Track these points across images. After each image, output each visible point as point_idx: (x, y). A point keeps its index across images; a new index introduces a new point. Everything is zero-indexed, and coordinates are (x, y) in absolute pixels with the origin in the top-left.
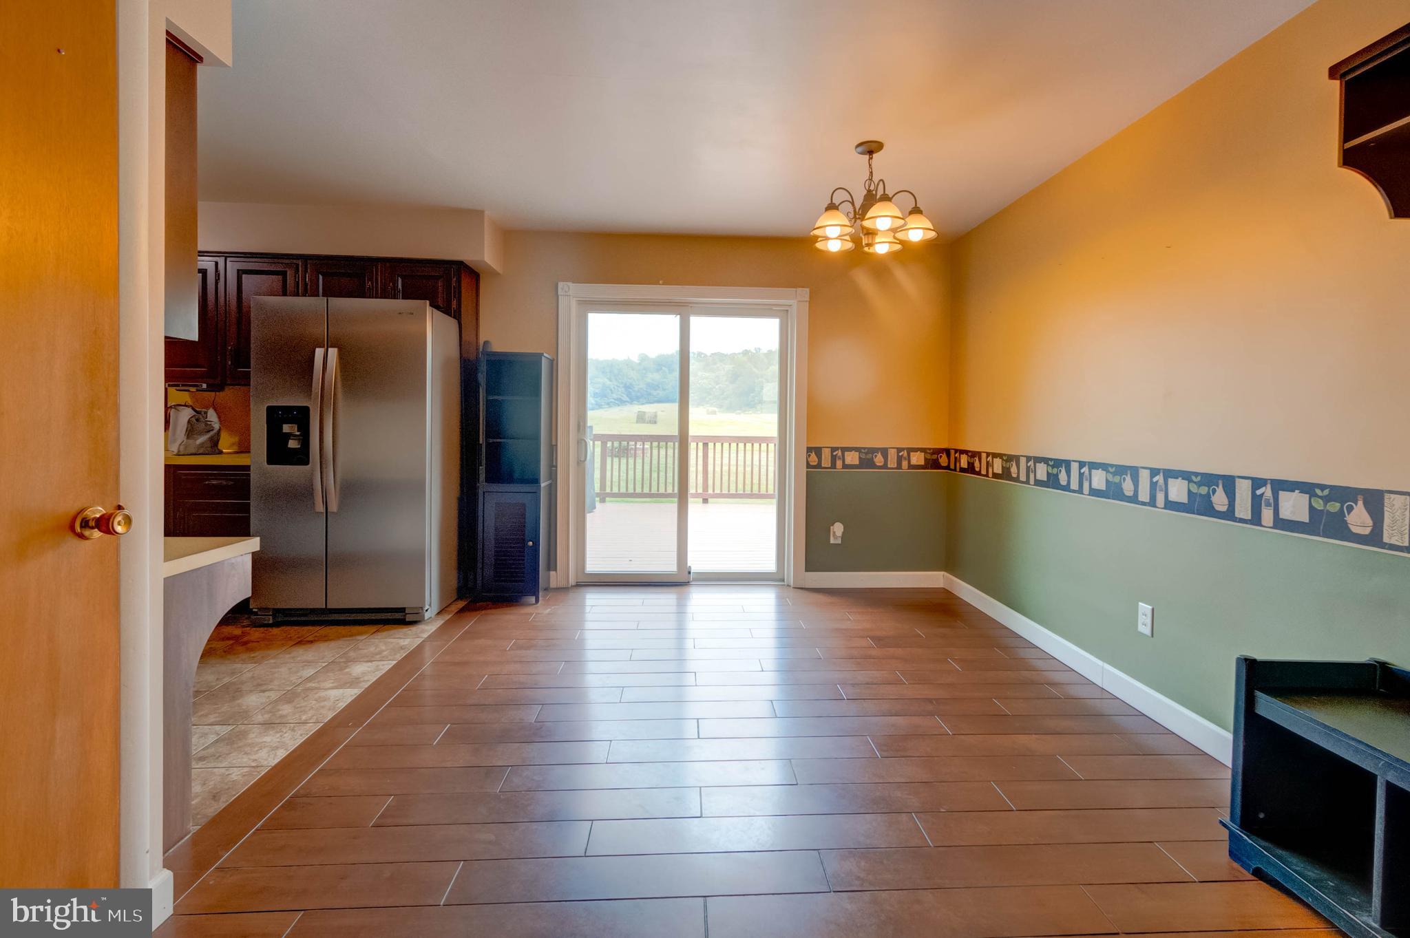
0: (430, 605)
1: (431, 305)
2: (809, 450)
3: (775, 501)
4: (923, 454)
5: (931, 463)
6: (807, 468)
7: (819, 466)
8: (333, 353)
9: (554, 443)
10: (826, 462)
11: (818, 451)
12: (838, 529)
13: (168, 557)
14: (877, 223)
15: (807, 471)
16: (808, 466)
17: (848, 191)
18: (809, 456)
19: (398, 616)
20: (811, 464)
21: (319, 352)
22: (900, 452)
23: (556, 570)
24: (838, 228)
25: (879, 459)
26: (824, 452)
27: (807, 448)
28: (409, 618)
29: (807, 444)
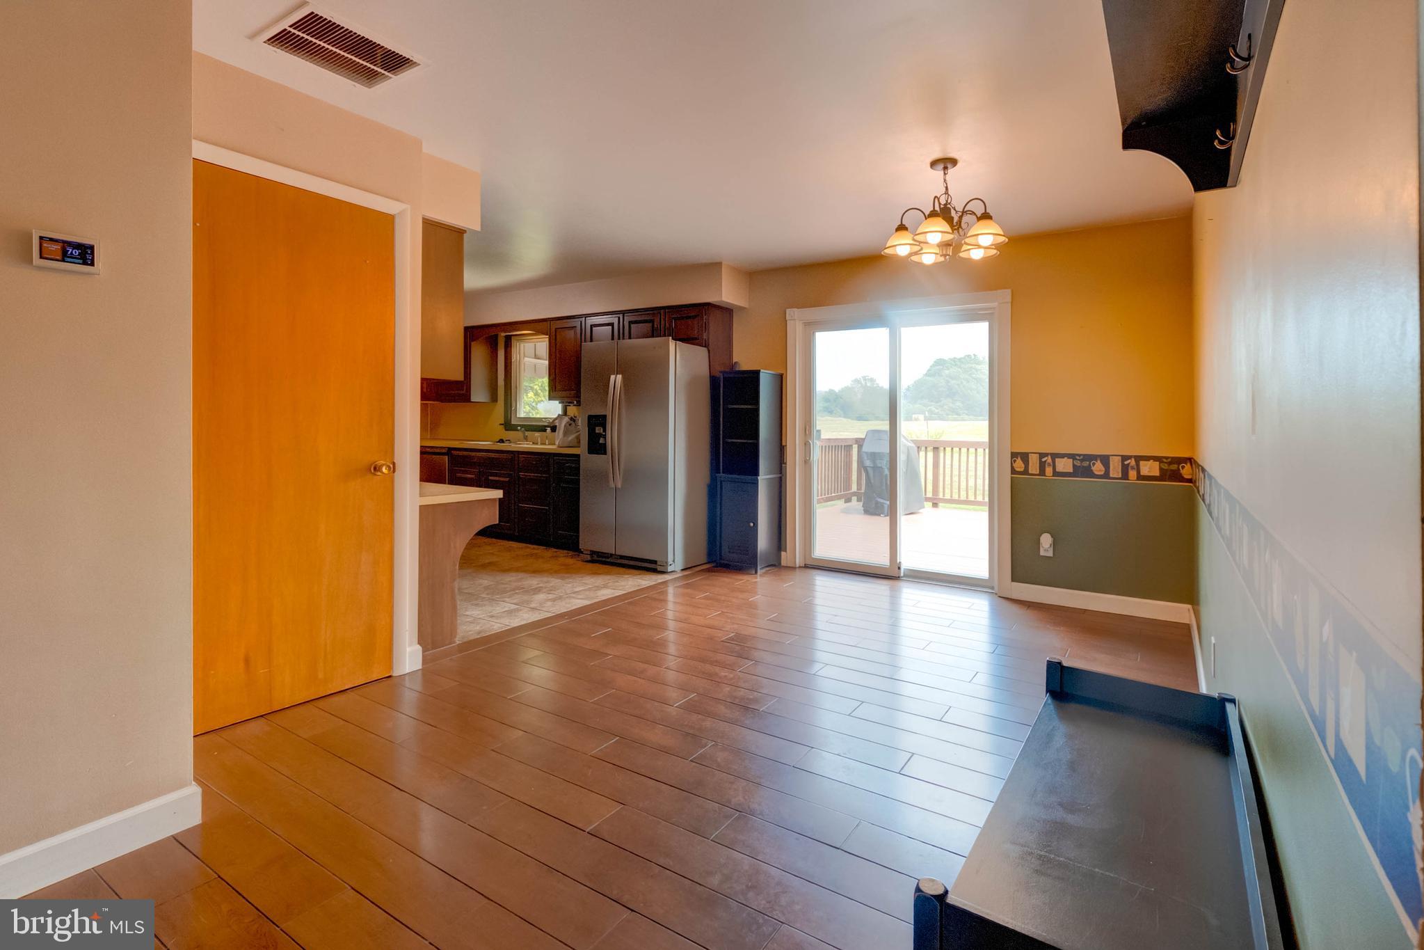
0: (674, 561)
1: (673, 339)
2: (1014, 455)
3: (987, 508)
4: (1158, 463)
5: (1168, 474)
6: (1012, 474)
7: (1026, 472)
8: (619, 377)
9: (784, 444)
10: (1034, 468)
11: (1025, 457)
12: (1046, 540)
13: (421, 495)
14: (927, 237)
15: (1012, 477)
16: (1013, 471)
17: (922, 212)
18: (1015, 461)
19: (652, 566)
20: (1017, 470)
21: (613, 377)
22: (1126, 460)
23: (786, 551)
24: (908, 247)
25: (1098, 468)
26: (1032, 458)
27: (1012, 453)
28: (659, 568)
29: (1011, 449)
